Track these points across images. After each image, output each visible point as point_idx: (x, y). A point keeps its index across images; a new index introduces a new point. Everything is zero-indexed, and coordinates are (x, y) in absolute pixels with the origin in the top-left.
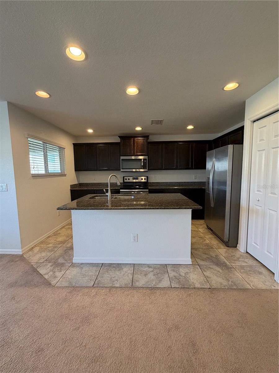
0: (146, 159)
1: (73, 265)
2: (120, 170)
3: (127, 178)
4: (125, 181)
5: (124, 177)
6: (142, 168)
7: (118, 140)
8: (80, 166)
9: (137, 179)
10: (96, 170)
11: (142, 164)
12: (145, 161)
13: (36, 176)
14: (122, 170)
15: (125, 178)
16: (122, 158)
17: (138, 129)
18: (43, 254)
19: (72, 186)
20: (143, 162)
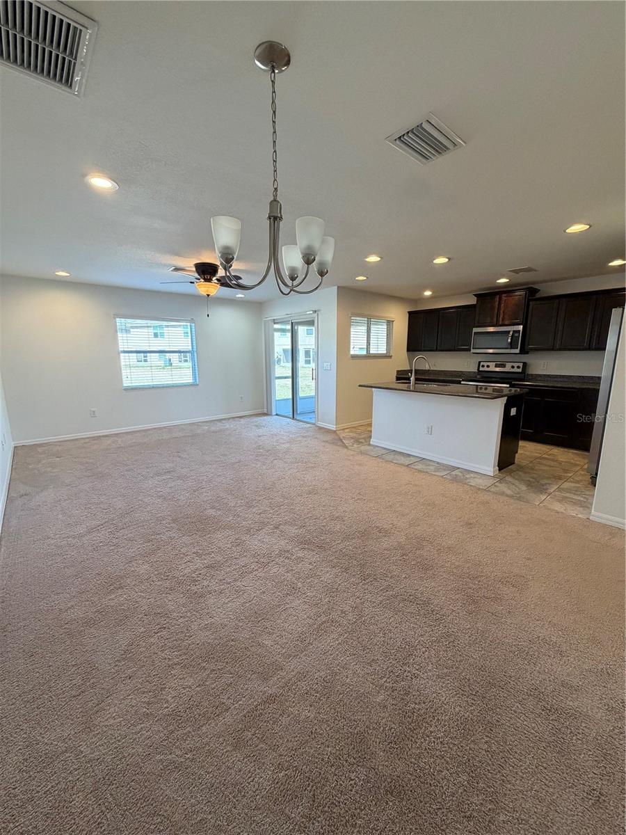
0: (520, 331)
1: (369, 445)
2: (470, 350)
3: (486, 364)
4: (481, 369)
5: (480, 362)
6: (510, 347)
7: (472, 301)
8: (415, 344)
9: (504, 366)
10: (436, 350)
11: (509, 340)
12: (516, 335)
13: (355, 357)
14: (472, 351)
15: (482, 364)
16: (475, 330)
17: (503, 280)
18: (351, 434)
19: (398, 371)
20: (512, 337)
